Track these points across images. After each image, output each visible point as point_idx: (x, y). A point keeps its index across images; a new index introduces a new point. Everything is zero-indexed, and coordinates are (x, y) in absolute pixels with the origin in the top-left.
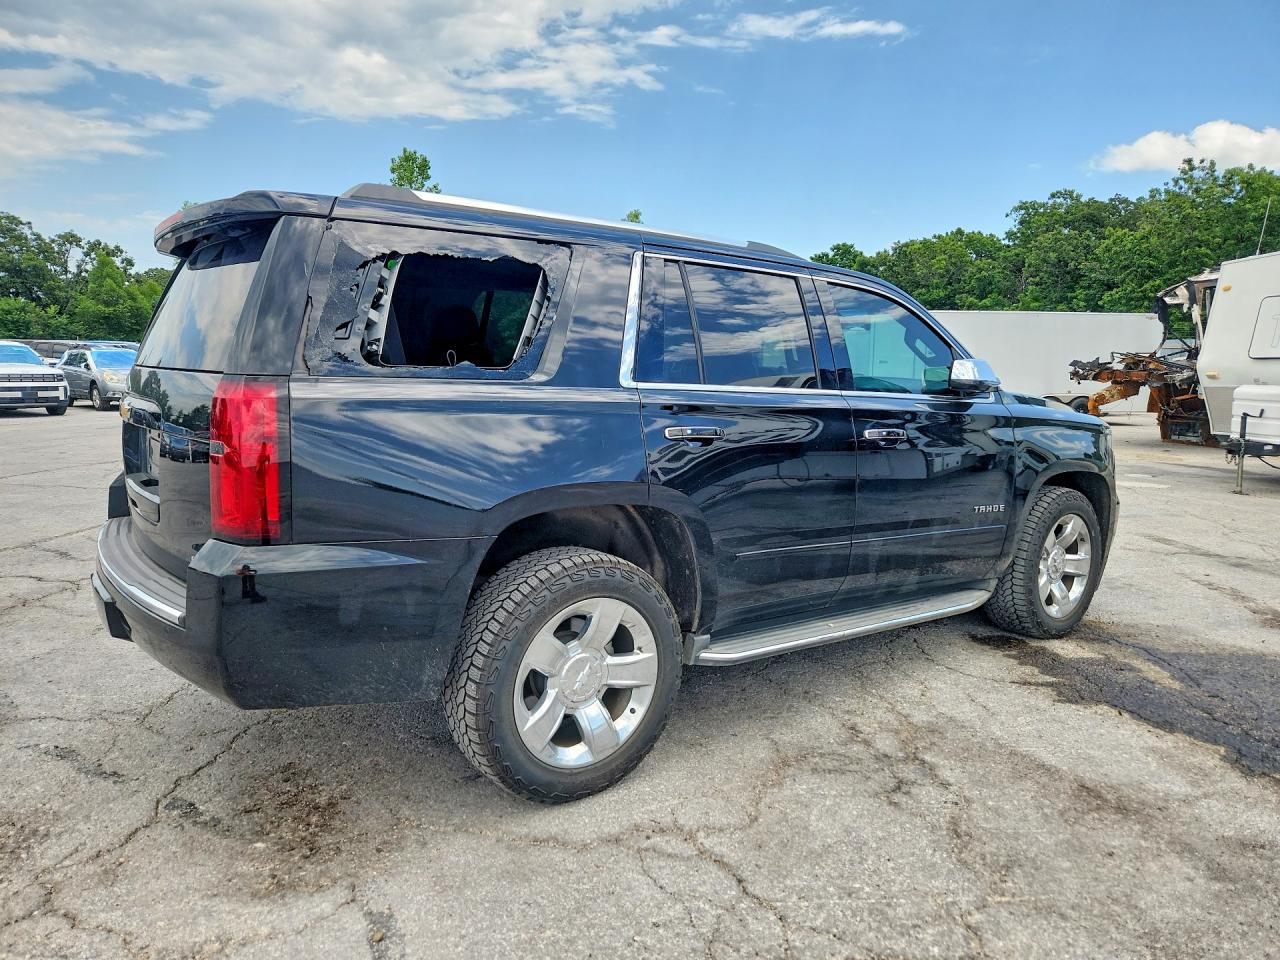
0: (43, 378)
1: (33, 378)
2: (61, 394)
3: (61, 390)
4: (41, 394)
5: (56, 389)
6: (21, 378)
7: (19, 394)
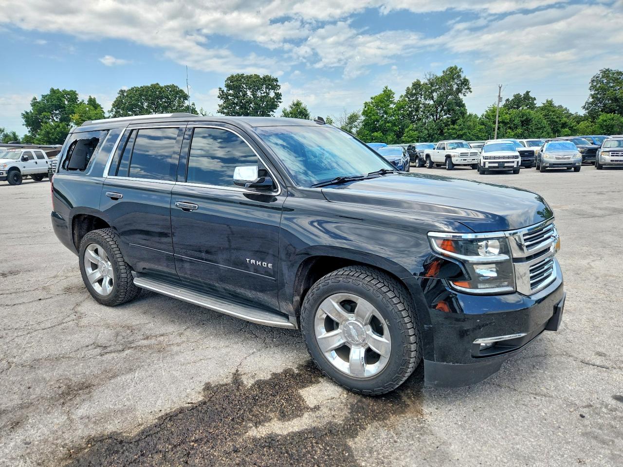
0: (509, 157)
1: (504, 157)
2: (515, 165)
3: (516, 163)
4: (506, 165)
5: (513, 162)
6: (499, 158)
7: (496, 165)
